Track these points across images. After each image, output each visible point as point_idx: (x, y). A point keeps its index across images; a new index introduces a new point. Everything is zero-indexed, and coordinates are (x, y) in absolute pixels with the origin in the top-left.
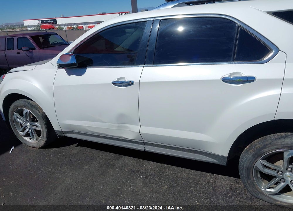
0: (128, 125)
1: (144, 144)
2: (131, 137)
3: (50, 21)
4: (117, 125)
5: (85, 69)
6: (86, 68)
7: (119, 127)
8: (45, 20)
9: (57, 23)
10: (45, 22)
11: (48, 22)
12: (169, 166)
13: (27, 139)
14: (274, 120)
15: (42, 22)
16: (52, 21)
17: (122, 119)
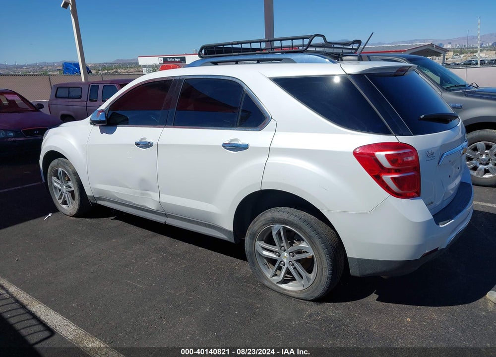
0: (149, 192)
1: (166, 215)
2: (153, 206)
3: (176, 60)
4: (140, 192)
5: (115, 127)
6: (117, 126)
7: (142, 194)
8: (169, 58)
9: (185, 63)
10: (169, 60)
11: (173, 60)
12: (203, 249)
13: (64, 206)
14: (261, 190)
15: (165, 60)
16: (179, 60)
17: (144, 185)
